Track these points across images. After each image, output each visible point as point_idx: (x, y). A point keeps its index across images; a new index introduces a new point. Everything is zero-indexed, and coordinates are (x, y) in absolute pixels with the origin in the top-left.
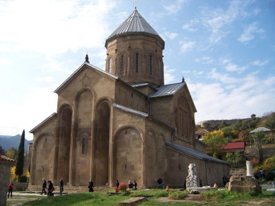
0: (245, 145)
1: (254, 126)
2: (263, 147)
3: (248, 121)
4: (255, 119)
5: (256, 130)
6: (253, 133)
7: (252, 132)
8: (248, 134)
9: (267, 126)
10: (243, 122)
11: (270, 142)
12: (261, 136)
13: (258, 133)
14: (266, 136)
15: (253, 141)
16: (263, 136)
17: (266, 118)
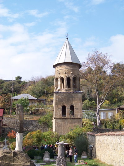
0: (4, 113)
1: (17, 92)
2: (25, 118)
3: (11, 83)
4: (20, 82)
5: (19, 97)
6: (15, 100)
7: (14, 98)
8: (9, 99)
9: (33, 93)
10: (5, 84)
11: (33, 113)
12: (24, 104)
13: (21, 100)
14: (30, 105)
15: (14, 110)
16: (27, 105)
17: (33, 83)
